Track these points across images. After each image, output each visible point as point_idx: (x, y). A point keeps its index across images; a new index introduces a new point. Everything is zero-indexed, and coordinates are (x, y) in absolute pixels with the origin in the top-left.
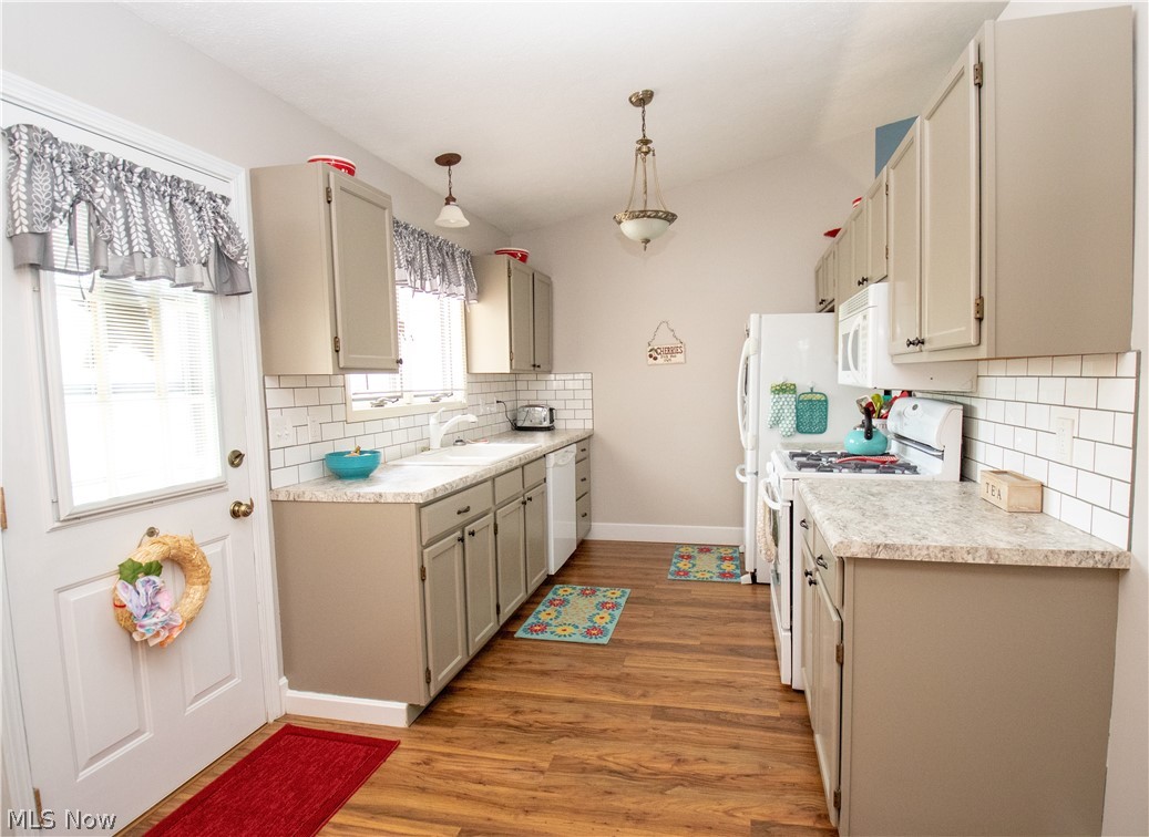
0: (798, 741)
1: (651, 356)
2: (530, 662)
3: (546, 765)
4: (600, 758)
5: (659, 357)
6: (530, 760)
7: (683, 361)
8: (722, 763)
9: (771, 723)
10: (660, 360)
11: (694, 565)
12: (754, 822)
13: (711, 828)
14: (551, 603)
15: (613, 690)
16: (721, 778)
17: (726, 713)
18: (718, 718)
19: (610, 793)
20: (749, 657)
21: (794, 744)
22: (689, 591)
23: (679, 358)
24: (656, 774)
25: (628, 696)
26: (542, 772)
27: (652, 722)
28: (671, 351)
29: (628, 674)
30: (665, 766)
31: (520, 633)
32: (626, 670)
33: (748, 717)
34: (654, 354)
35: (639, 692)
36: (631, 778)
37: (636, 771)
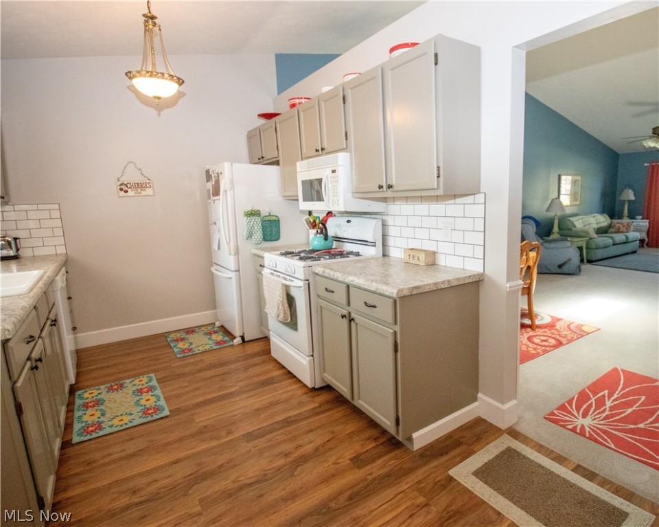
0: (337, 412)
1: (121, 189)
2: (110, 454)
3: (199, 508)
4: (234, 482)
5: (129, 190)
6: (183, 513)
7: (152, 193)
8: (311, 442)
9: (319, 410)
10: (131, 193)
11: (191, 344)
12: (351, 460)
13: (333, 476)
14: (86, 406)
15: (204, 440)
16: (317, 449)
17: (290, 417)
18: (287, 422)
19: (261, 496)
20: (277, 383)
21: (337, 415)
22: (202, 360)
23: (149, 191)
24: (279, 470)
25: (218, 438)
26: (200, 514)
27: (249, 444)
28: (140, 186)
29: (205, 426)
30: (281, 462)
31: (76, 439)
32: (201, 424)
33: (304, 414)
34: (125, 188)
35: (224, 433)
36: (266, 480)
37: (265, 475)
